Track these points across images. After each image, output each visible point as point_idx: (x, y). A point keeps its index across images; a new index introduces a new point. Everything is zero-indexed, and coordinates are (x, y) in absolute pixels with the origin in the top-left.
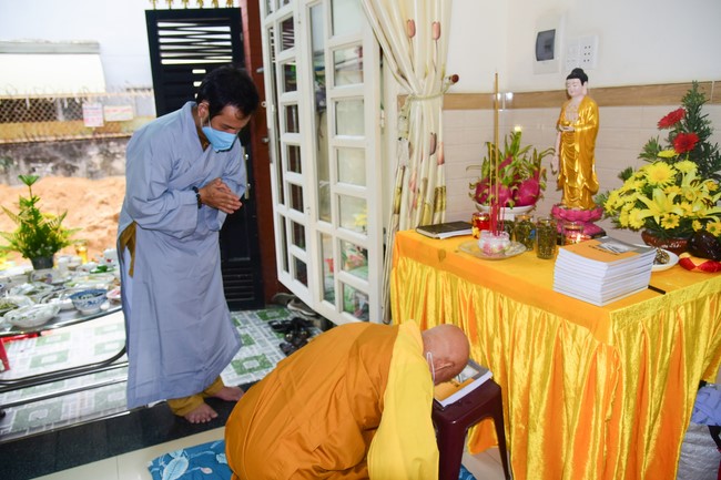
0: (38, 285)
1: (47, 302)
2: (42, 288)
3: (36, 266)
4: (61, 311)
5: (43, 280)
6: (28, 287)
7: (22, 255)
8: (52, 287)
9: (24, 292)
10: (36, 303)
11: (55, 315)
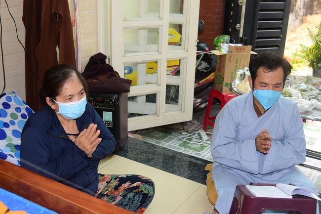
0: (310, 86)
1: (309, 100)
2: (312, 90)
3: (315, 73)
4: (315, 109)
5: (314, 85)
6: (304, 86)
7: (309, 63)
8: (318, 91)
9: (299, 88)
10: (303, 98)
11: (310, 109)
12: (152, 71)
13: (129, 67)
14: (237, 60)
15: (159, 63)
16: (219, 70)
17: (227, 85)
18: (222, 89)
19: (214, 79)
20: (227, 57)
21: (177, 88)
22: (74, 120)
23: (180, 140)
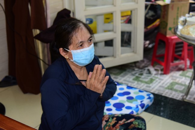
12: (109, 20)
13: (90, 19)
14: (178, 8)
15: (114, 14)
16: (164, 17)
17: (170, 29)
18: (166, 33)
19: (159, 25)
20: (170, 6)
21: (129, 34)
22: (84, 67)
23: (133, 75)
